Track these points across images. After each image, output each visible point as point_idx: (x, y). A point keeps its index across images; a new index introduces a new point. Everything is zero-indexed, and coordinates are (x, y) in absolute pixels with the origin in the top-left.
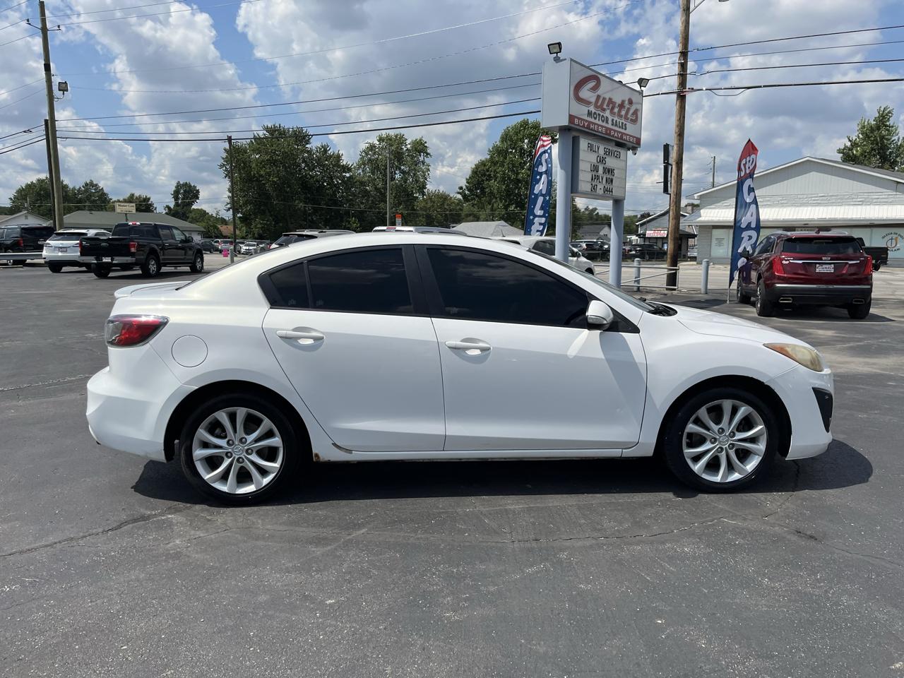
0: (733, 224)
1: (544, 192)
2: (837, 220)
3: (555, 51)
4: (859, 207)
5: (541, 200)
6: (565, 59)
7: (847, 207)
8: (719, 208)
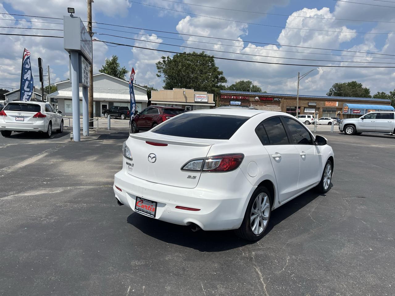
0: (130, 101)
1: (29, 79)
2: (117, 99)
3: (71, 12)
4: (123, 95)
5: (27, 83)
6: (77, 17)
7: (119, 94)
8: (67, 90)
